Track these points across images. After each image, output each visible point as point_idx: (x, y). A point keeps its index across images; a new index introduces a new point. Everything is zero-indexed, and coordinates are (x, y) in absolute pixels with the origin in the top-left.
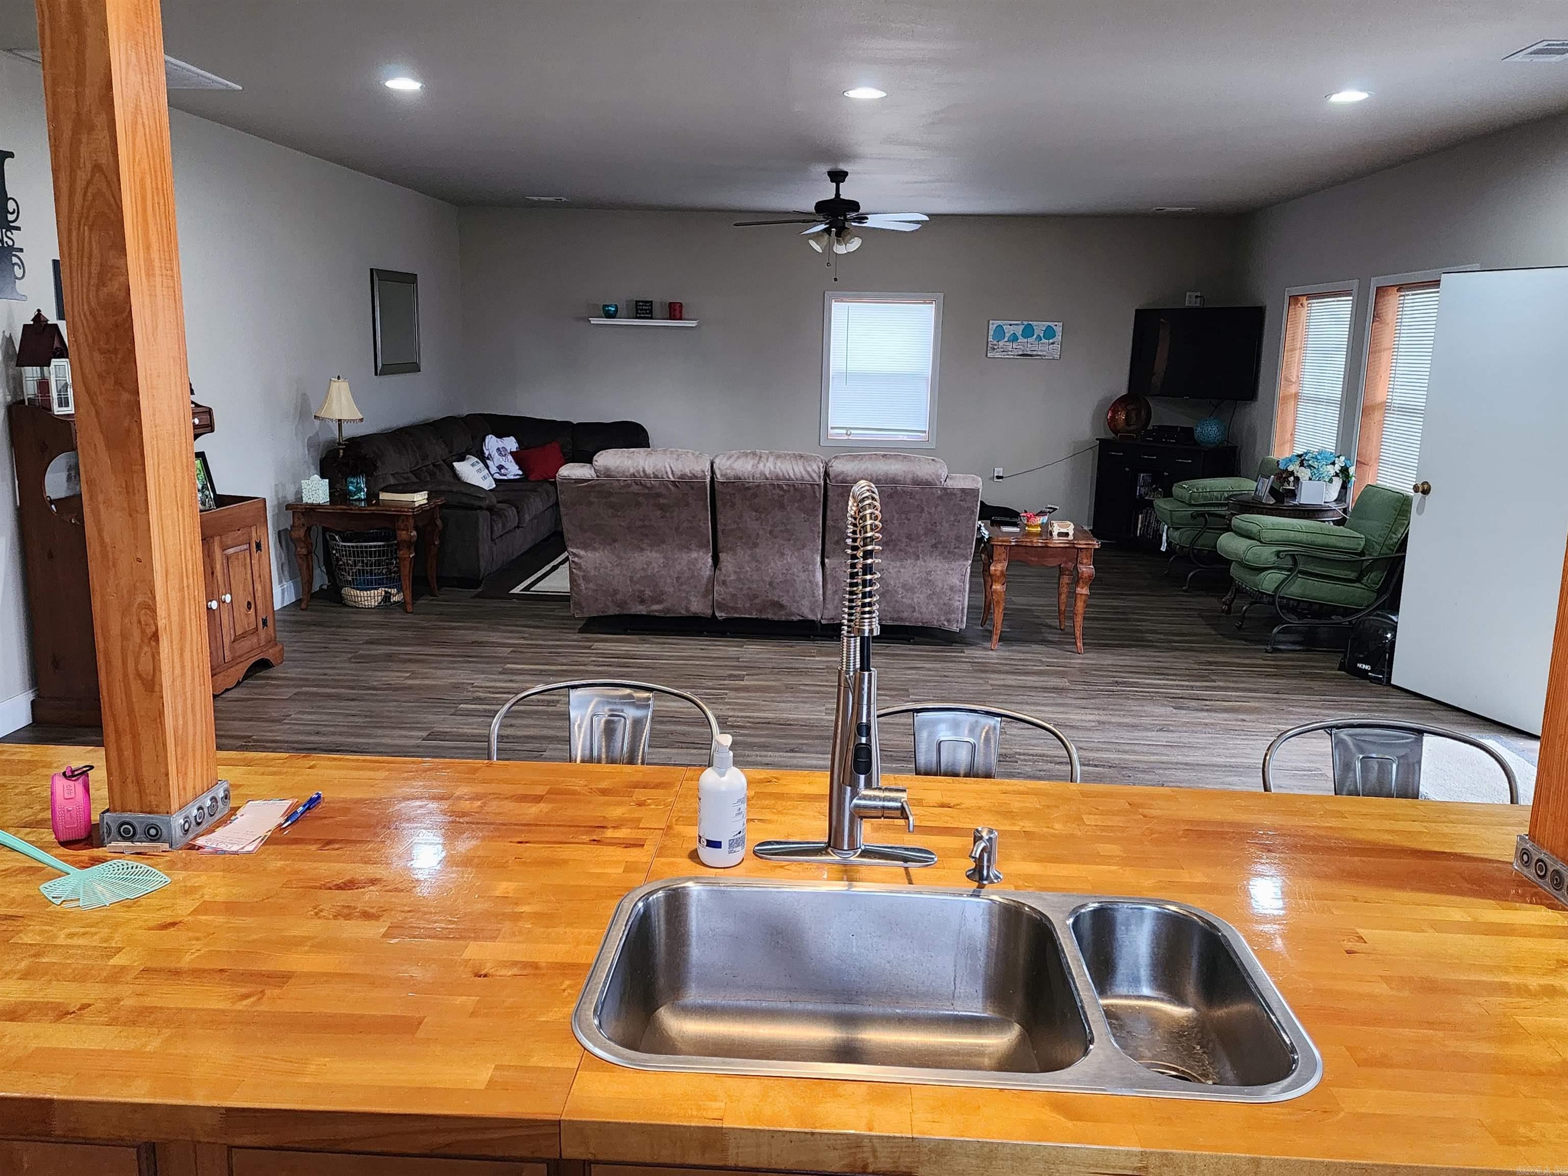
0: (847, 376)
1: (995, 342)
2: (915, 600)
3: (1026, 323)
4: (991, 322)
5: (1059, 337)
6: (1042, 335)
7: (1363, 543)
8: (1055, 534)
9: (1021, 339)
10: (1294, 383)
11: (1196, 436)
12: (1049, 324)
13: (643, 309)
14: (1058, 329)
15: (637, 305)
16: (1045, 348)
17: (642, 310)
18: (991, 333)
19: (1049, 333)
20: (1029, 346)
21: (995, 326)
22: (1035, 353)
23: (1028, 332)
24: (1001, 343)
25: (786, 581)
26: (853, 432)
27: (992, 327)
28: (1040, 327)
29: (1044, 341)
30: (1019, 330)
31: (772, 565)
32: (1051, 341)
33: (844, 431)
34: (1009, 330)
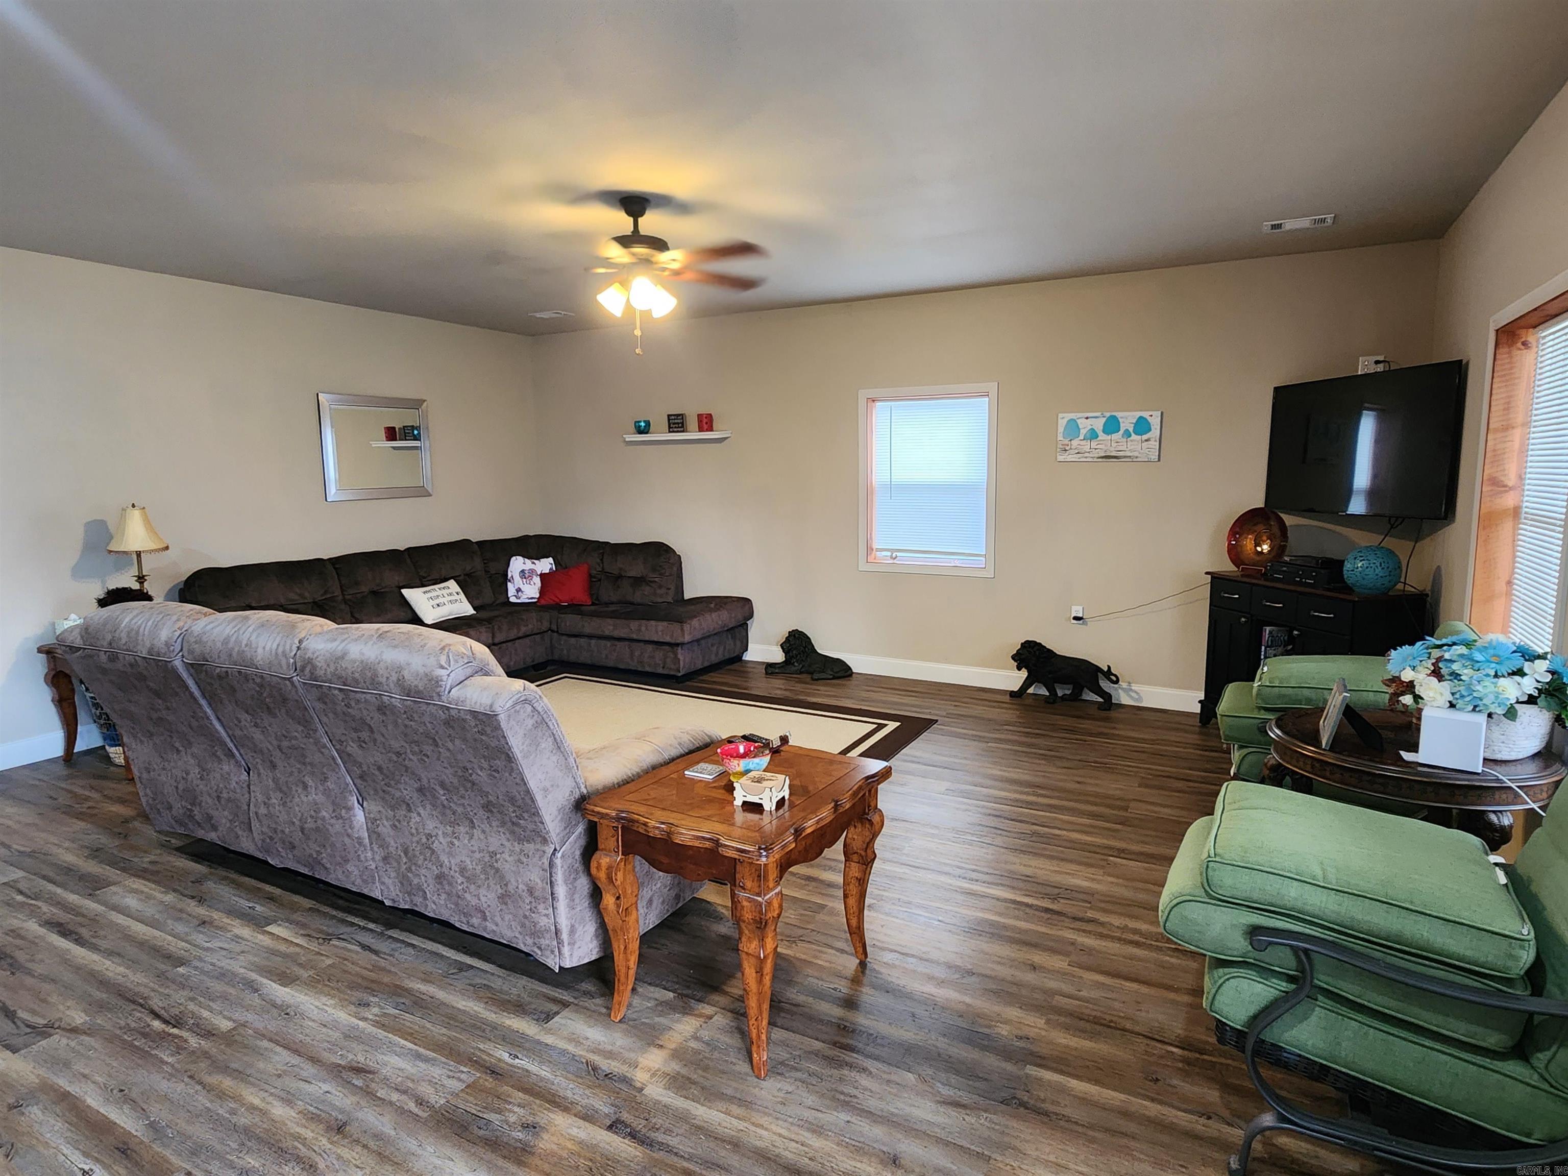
0: (892, 488)
1: (1066, 442)
2: (483, 899)
3: (1108, 414)
4: (1060, 415)
5: (1155, 432)
6: (1131, 430)
7: (1527, 956)
8: (738, 802)
9: (1102, 436)
10: (1511, 489)
11: (1346, 574)
12: (1139, 414)
13: (677, 423)
14: (1155, 422)
15: (669, 420)
16: (1135, 446)
17: (674, 424)
18: (1061, 429)
19: (1142, 426)
20: (1114, 444)
21: (1065, 421)
22: (1121, 454)
23: (1112, 426)
24: (1075, 443)
25: (317, 829)
26: (899, 554)
27: (1062, 423)
28: (1128, 420)
29: (1134, 437)
30: (1099, 424)
31: (297, 800)
32: (1145, 437)
33: (889, 554)
34: (1085, 426)
